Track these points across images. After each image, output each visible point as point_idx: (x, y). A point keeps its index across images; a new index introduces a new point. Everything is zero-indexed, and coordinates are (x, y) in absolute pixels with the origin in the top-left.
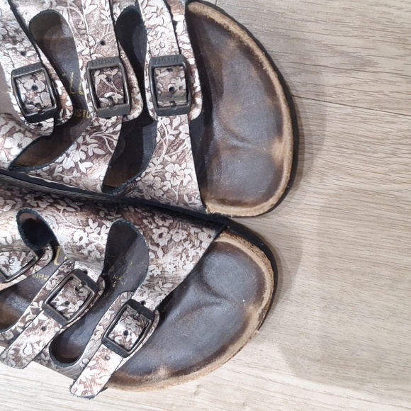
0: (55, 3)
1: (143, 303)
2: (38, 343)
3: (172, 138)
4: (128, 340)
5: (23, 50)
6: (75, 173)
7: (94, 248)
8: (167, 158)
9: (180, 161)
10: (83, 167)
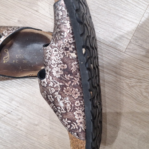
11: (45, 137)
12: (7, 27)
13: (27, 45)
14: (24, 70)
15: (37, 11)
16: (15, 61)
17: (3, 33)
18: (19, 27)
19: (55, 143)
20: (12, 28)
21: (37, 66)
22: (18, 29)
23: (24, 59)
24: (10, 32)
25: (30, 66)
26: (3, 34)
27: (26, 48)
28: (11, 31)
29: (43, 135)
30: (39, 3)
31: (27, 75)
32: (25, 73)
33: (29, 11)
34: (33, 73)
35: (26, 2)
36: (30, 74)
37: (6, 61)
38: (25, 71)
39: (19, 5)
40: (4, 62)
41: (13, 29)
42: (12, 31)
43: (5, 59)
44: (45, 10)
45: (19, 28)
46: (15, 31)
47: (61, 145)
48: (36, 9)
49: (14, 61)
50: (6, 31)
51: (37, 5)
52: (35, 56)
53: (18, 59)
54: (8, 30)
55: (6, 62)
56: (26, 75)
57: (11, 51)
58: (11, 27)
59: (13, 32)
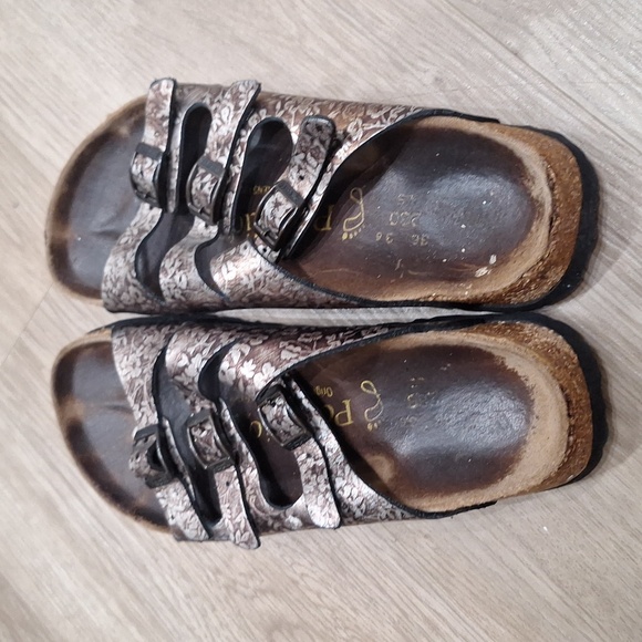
0: (282, 516)
1: (151, 208)
2: (218, 127)
3: (143, 403)
4: (140, 166)
5: (309, 460)
6: (191, 350)
7: (169, 271)
8: (141, 382)
9: (132, 382)
10: (185, 361)
11: (423, 541)
12: (366, 106)
13: (433, 179)
14: (410, 272)
15: (516, 54)
16: (384, 237)
17: (349, 130)
18: (407, 109)
19: (453, 576)
20: (382, 113)
21: (464, 261)
22: (401, 117)
23: (416, 231)
24: (372, 126)
25: (435, 262)
26: (346, 133)
27: (431, 187)
28: (378, 125)
29: (420, 531)
30: (534, 24)
31: (417, 297)
32: (411, 287)
33: (486, 47)
34: (439, 292)
35: (485, 9)
36: (428, 293)
37: (353, 232)
38: (414, 278)
39: (454, 17)
40: (345, 237)
41: (387, 115)
42: (382, 123)
43: (349, 225)
44: (548, 54)
45: (409, 114)
46: (389, 124)
47: (476, 592)
48: (514, 44)
49: (379, 238)
50: (360, 123)
51: (526, 28)
52: (461, 221)
53: (394, 229)
54: (366, 119)
55: (351, 236)
56: (411, 296)
57: (373, 198)
58: (379, 108)
59: (385, 127)
